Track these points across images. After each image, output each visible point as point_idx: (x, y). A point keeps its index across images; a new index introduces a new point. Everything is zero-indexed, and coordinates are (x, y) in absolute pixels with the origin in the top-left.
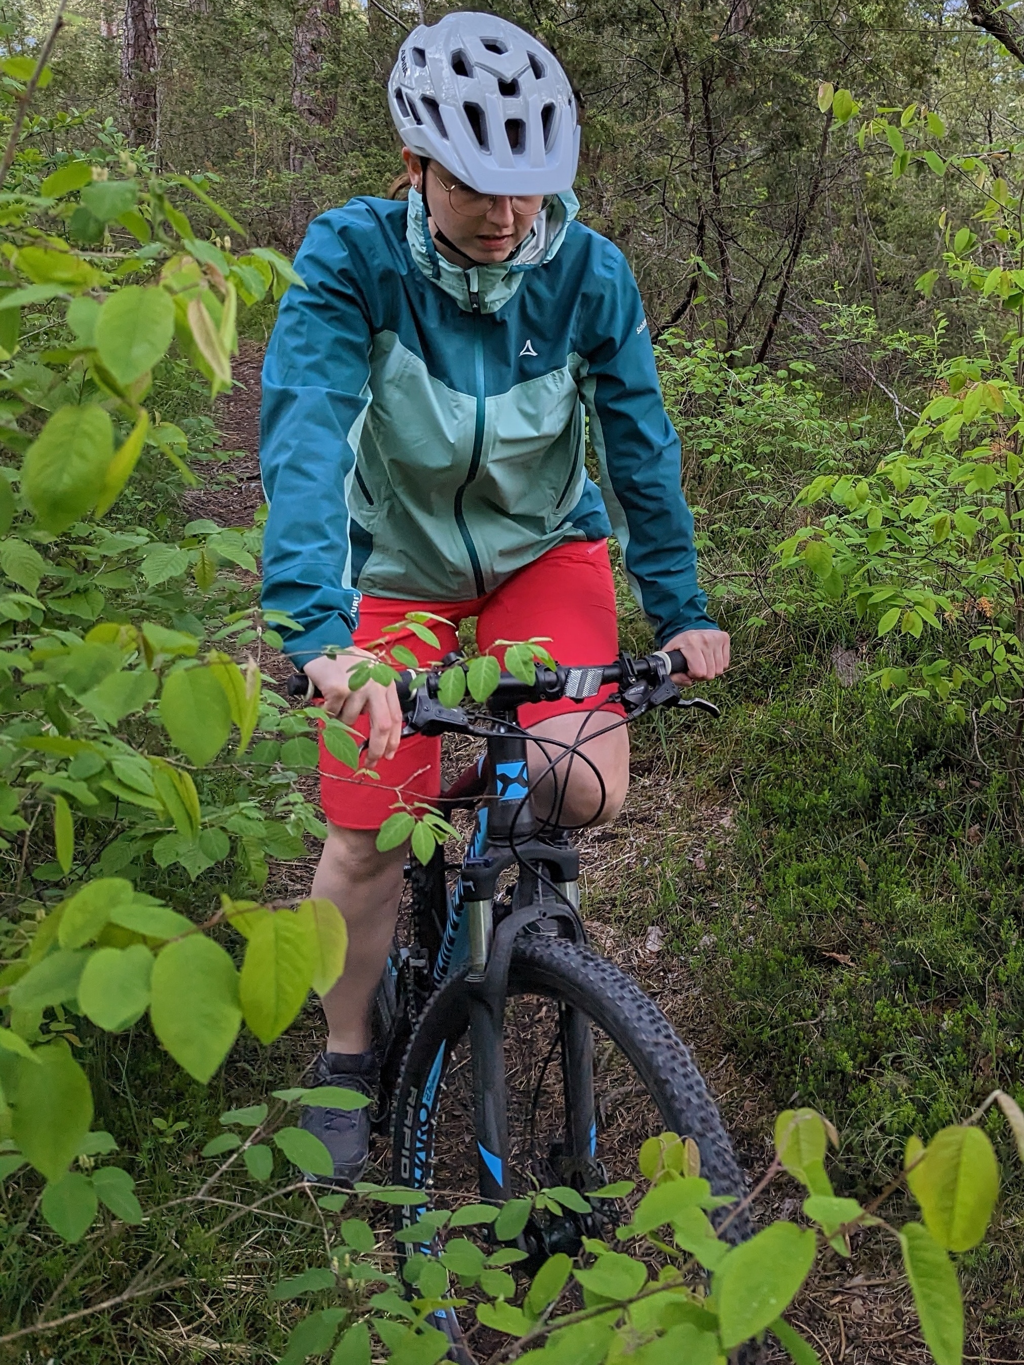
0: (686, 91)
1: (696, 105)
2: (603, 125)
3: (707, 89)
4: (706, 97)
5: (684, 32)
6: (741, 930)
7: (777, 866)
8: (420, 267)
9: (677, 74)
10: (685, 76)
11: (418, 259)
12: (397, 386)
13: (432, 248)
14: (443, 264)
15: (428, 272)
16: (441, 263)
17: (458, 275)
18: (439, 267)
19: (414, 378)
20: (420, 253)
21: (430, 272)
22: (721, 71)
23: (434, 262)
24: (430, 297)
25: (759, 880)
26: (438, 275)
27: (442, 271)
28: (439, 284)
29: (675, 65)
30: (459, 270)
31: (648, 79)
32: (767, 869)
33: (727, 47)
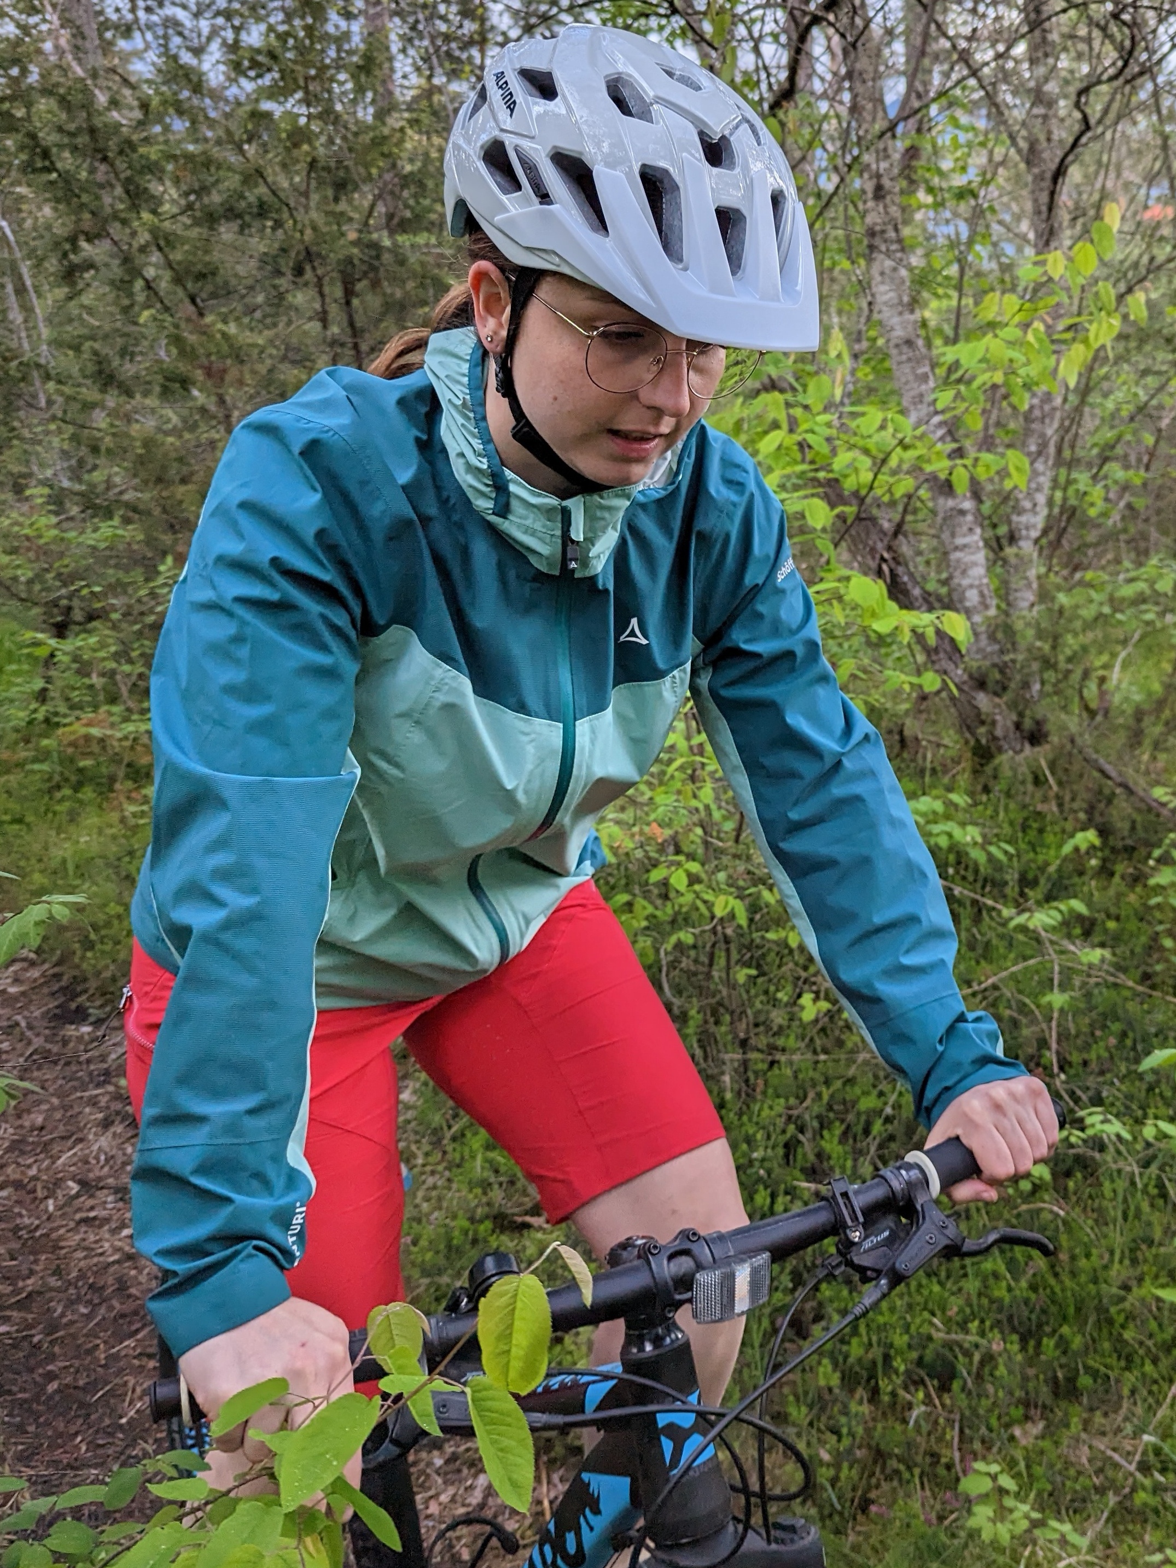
0: (322, 295)
1: (334, 311)
2: (224, 334)
3: (349, 293)
4: (348, 303)
5: (315, 229)
6: (425, 1206)
7: (463, 1135)
8: (470, 494)
9: (309, 275)
10: (320, 279)
11: (466, 479)
12: (417, 722)
13: (497, 460)
14: (518, 488)
15: (484, 505)
16: (512, 488)
17: (548, 512)
18: (508, 494)
19: (452, 710)
20: (470, 468)
21: (490, 504)
22: (365, 274)
23: (500, 487)
24: (482, 552)
25: (445, 1153)
26: (503, 510)
27: (514, 504)
28: (505, 525)
29: (308, 268)
30: (553, 501)
31: (277, 282)
32: (454, 1139)
33: (368, 246)
